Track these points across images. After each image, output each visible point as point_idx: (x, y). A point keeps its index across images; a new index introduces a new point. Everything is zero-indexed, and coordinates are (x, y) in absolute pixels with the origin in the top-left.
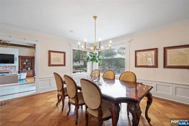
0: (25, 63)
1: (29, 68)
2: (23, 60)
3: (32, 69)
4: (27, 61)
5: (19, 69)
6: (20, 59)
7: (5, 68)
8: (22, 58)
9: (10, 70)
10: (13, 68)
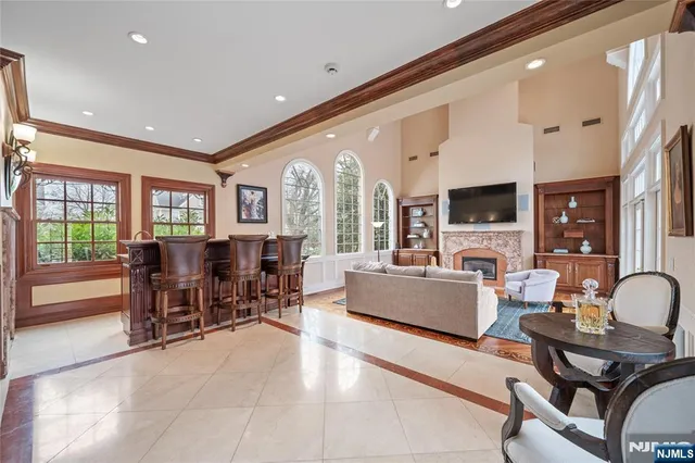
0: (564, 219)
1: (586, 243)
2: (555, 204)
3: (603, 253)
4: (573, 204)
5: (537, 249)
6: (541, 198)
7: (485, 243)
8: (549, 194)
9: (500, 250)
10: (511, 243)
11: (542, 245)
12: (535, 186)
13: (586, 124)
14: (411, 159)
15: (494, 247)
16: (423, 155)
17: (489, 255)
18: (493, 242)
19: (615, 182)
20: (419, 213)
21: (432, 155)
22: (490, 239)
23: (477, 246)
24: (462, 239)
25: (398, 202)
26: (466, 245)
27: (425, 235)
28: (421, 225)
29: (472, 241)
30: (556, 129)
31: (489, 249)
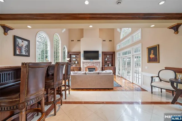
0: (106, 59)
1: (110, 64)
2: (105, 56)
3: (112, 66)
4: (108, 56)
5: (102, 66)
6: (103, 55)
7: (93, 64)
8: (104, 54)
9: (96, 66)
10: (98, 64)
11: (103, 65)
12: (102, 52)
13: (110, 41)
14: (72, 41)
16: (75, 40)
17: (94, 67)
19: (114, 53)
20: (75, 56)
21: (78, 41)
22: (94, 64)
23: (91, 65)
25: (68, 53)
26: (88, 65)
27: (76, 62)
28: (75, 60)
29: (90, 64)
30: (105, 41)
31: (94, 66)
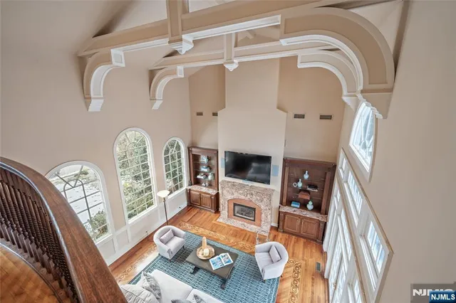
0: (300, 185)
3: (320, 210)
4: (306, 176)
5: (281, 202)
6: (287, 169)
7: (249, 196)
9: (258, 204)
10: (265, 200)
11: (285, 200)
12: (285, 159)
13: (322, 117)
15: (254, 200)
17: (251, 205)
18: (254, 197)
19: (333, 168)
20: (206, 160)
21: (213, 114)
22: (252, 195)
23: (243, 197)
24: (234, 191)
25: (189, 150)
26: (236, 195)
27: (210, 177)
28: (207, 170)
29: (240, 194)
30: (302, 116)
31: (251, 201)
